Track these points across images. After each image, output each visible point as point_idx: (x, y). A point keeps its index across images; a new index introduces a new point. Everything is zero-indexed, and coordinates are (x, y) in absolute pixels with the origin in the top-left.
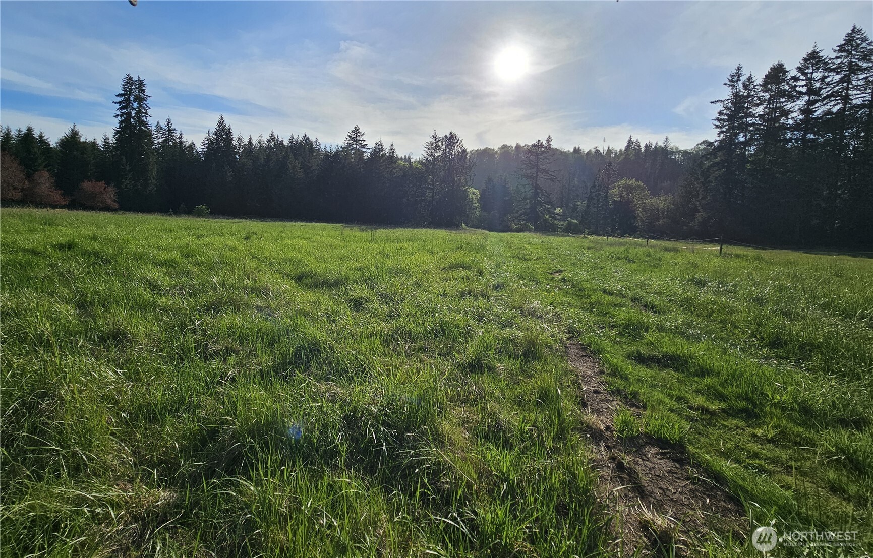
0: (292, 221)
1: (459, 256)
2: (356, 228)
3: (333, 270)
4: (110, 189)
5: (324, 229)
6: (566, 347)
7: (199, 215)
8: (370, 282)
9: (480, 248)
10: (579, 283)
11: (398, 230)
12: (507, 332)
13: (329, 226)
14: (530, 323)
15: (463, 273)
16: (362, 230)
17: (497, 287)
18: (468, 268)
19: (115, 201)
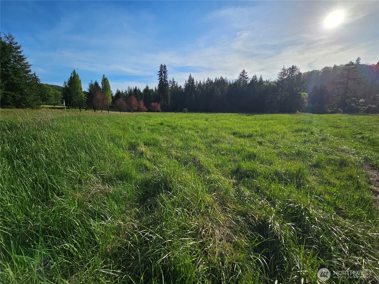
0: (226, 113)
1: (299, 126)
2: (244, 115)
5: (231, 116)
6: (363, 165)
7: (185, 112)
9: (310, 122)
11: (264, 115)
12: (330, 157)
13: (233, 114)
14: (343, 154)
15: (303, 133)
16: (248, 116)
17: (323, 140)
18: (305, 131)
19: (160, 109)
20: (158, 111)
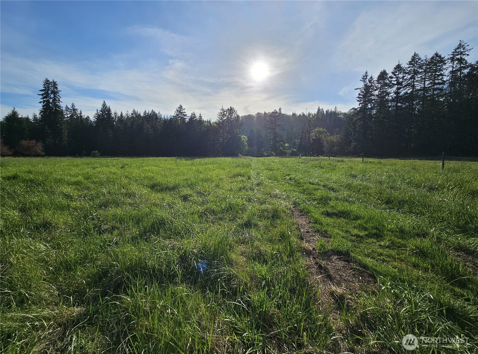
0: (148, 157)
1: (238, 170)
2: (183, 159)
3: (171, 181)
4: (39, 144)
5: (166, 160)
6: (293, 212)
7: (94, 156)
8: (191, 186)
9: (249, 166)
10: (298, 180)
11: (206, 159)
12: (263, 207)
13: (169, 158)
14: (274, 201)
15: (240, 178)
16: (186, 160)
17: (258, 185)
18: (243, 176)
19: (42, 151)
20: (37, 155)
